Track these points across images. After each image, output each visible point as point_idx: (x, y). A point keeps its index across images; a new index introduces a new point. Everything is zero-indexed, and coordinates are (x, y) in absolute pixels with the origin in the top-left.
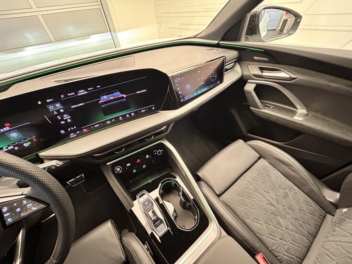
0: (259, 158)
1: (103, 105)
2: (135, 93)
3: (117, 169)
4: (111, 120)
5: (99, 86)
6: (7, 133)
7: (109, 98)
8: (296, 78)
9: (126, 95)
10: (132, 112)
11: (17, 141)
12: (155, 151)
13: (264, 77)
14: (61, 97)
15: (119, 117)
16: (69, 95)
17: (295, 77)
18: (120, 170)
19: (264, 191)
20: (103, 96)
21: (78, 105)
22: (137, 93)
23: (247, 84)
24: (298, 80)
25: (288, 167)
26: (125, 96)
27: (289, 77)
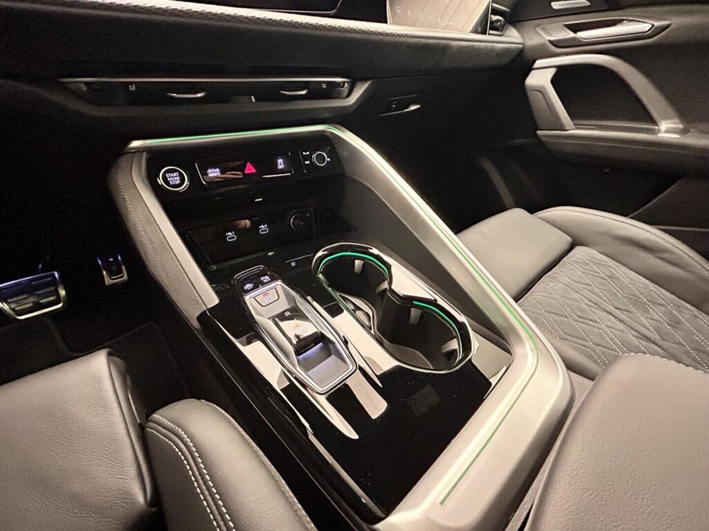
0: (571, 248)
3: (167, 175)
8: (668, 26)
12: (308, 153)
13: (583, 42)
17: (668, 22)
18: (178, 182)
19: (616, 309)
23: (533, 73)
24: (673, 30)
25: (658, 255)
27: (651, 26)
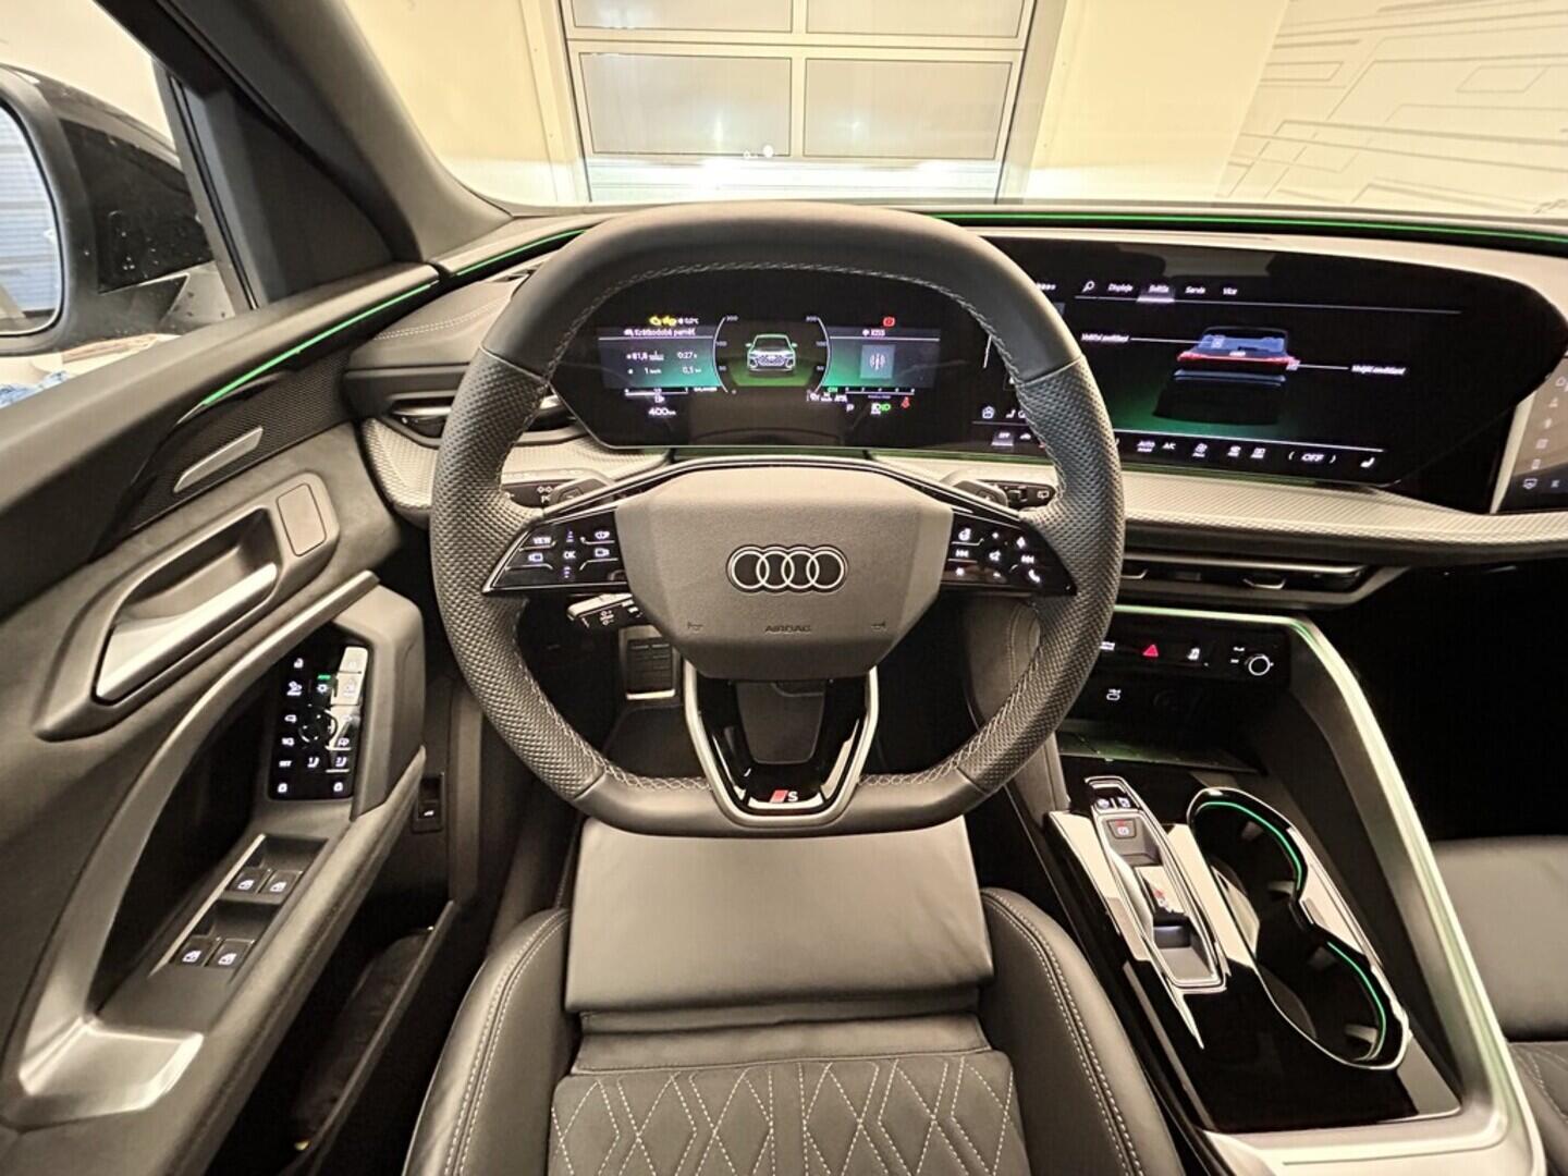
1: (1185, 369)
2: (1346, 368)
4: (1160, 440)
5: (1234, 292)
6: (870, 347)
7: (1227, 352)
9: (1301, 363)
10: (1261, 445)
11: (867, 385)
12: (1242, 649)
14: (1084, 285)
15: (1198, 441)
16: (1113, 287)
20: (1214, 333)
21: (1106, 339)
22: (1356, 369)
26: (1293, 364)
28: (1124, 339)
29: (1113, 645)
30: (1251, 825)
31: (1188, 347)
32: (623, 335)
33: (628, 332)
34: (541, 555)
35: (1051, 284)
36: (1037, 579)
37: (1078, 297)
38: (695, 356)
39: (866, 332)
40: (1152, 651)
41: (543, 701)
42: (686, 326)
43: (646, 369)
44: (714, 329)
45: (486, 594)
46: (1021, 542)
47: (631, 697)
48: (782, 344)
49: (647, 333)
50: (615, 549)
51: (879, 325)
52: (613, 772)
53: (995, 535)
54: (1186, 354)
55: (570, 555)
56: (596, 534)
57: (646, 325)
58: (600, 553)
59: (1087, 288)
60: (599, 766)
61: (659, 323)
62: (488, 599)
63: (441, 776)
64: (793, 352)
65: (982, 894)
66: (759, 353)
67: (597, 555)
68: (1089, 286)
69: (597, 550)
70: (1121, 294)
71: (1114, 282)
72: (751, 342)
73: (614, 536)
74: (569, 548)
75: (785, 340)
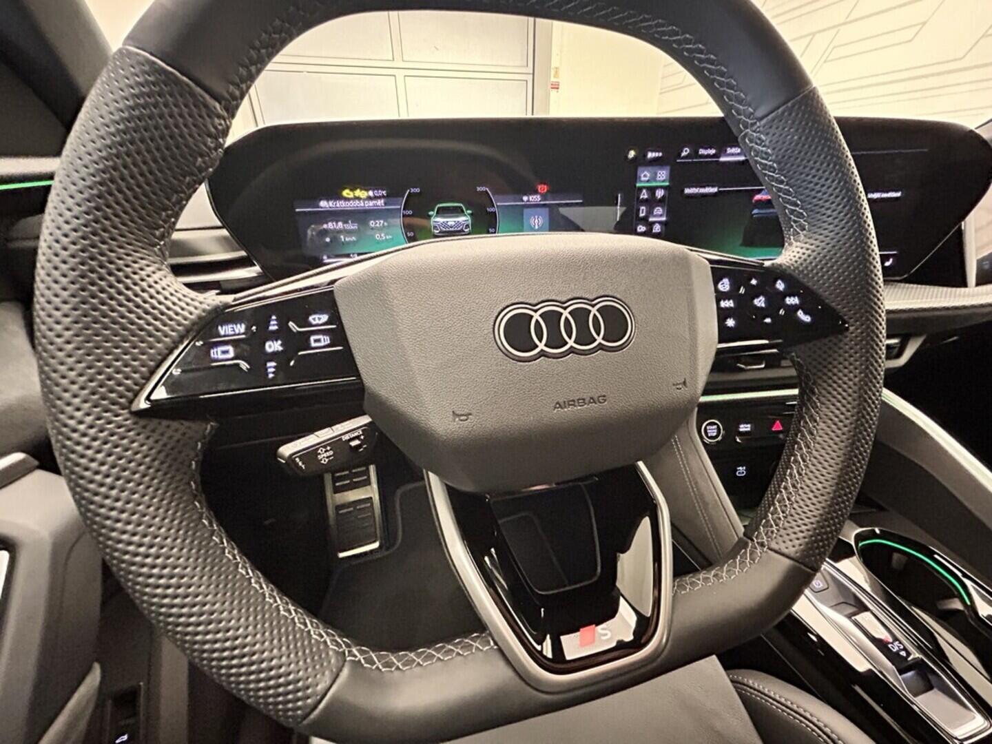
1: (759, 208)
3: (708, 427)
6: (530, 210)
14: (682, 151)
16: (702, 152)
18: (715, 434)
21: (702, 190)
28: (715, 190)
29: (749, 426)
30: (896, 556)
31: (759, 191)
32: (318, 207)
33: (323, 204)
34: (230, 348)
35: (659, 152)
36: (807, 319)
37: (678, 161)
38: (386, 224)
39: (525, 198)
40: (778, 426)
41: (245, 570)
42: (376, 198)
43: (342, 237)
44: (401, 199)
45: (140, 414)
46: (780, 285)
47: (342, 555)
48: (458, 211)
49: (340, 205)
50: (338, 335)
51: (535, 192)
52: (359, 657)
53: (754, 282)
54: (758, 197)
55: (274, 346)
56: (311, 318)
57: (339, 197)
58: (316, 341)
59: (684, 154)
60: (337, 653)
61: (351, 195)
62: (142, 422)
63: (140, 686)
64: (469, 218)
65: (732, 681)
66: (440, 220)
67: (313, 345)
68: (686, 152)
69: (312, 338)
70: (708, 156)
71: (702, 148)
72: (433, 210)
73: (335, 318)
74: (274, 336)
75: (460, 207)
